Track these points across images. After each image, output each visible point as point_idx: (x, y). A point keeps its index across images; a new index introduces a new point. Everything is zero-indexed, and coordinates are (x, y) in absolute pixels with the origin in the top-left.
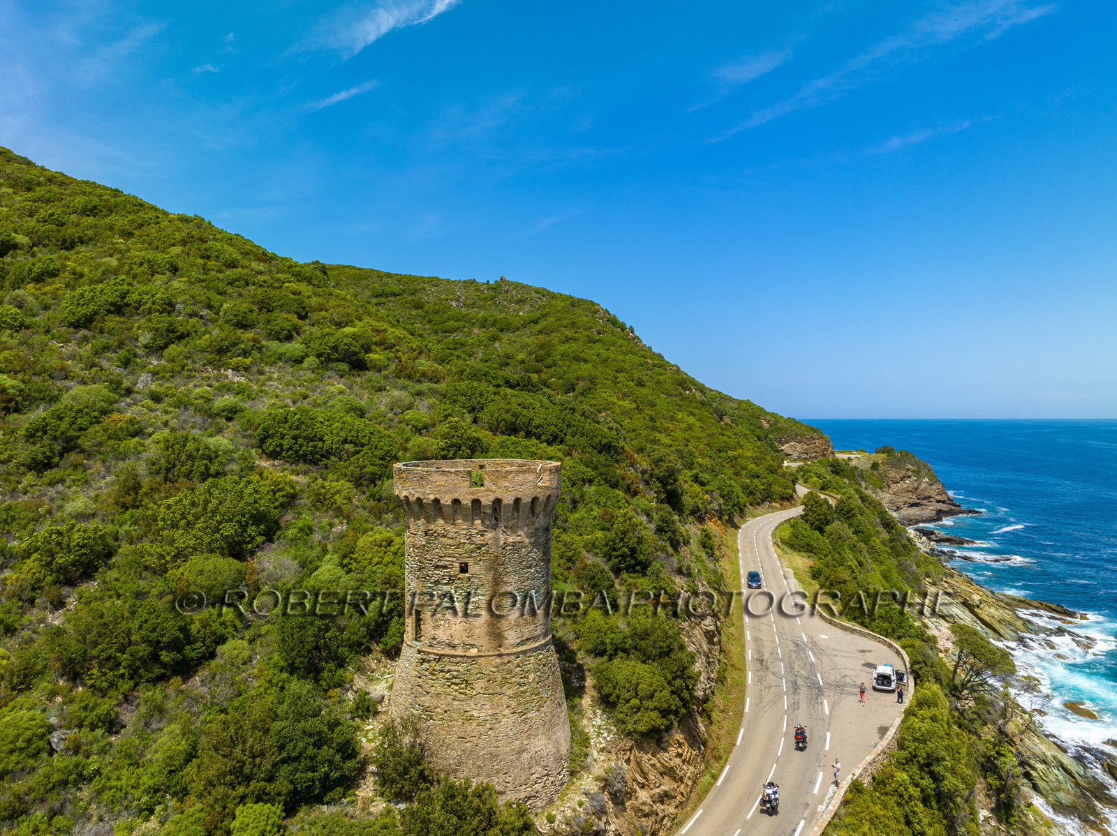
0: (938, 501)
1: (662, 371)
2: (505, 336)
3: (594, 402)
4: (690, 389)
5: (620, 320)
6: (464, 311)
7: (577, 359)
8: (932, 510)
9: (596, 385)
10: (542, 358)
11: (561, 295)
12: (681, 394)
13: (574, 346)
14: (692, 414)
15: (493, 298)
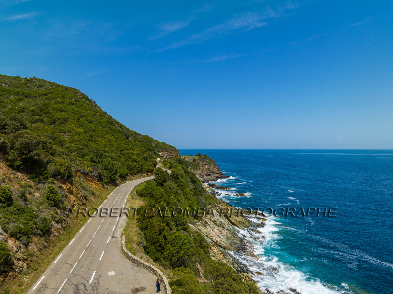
0: (217, 173)
1: (103, 117)
2: (26, 100)
3: (63, 128)
4: (115, 126)
5: (90, 98)
6: (8, 88)
7: (61, 111)
8: (215, 176)
9: (67, 121)
10: (43, 110)
11: (63, 86)
12: (110, 127)
13: (61, 105)
14: (113, 135)
15: (26, 84)
